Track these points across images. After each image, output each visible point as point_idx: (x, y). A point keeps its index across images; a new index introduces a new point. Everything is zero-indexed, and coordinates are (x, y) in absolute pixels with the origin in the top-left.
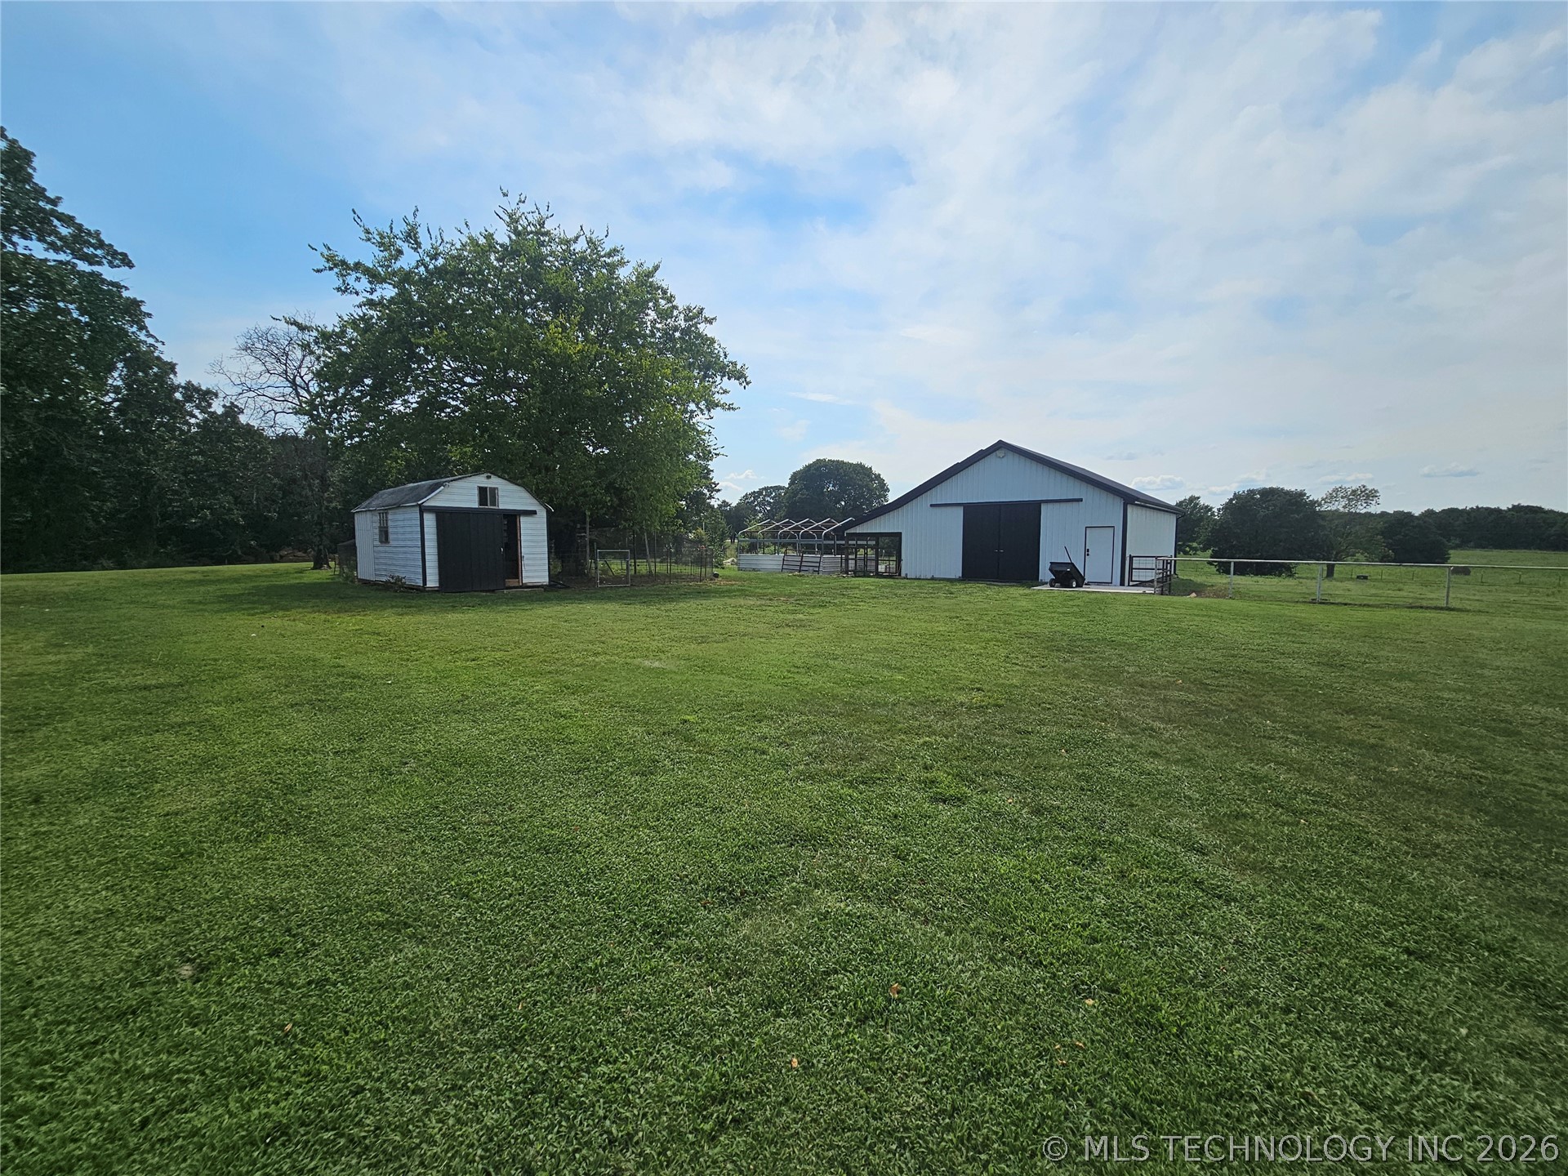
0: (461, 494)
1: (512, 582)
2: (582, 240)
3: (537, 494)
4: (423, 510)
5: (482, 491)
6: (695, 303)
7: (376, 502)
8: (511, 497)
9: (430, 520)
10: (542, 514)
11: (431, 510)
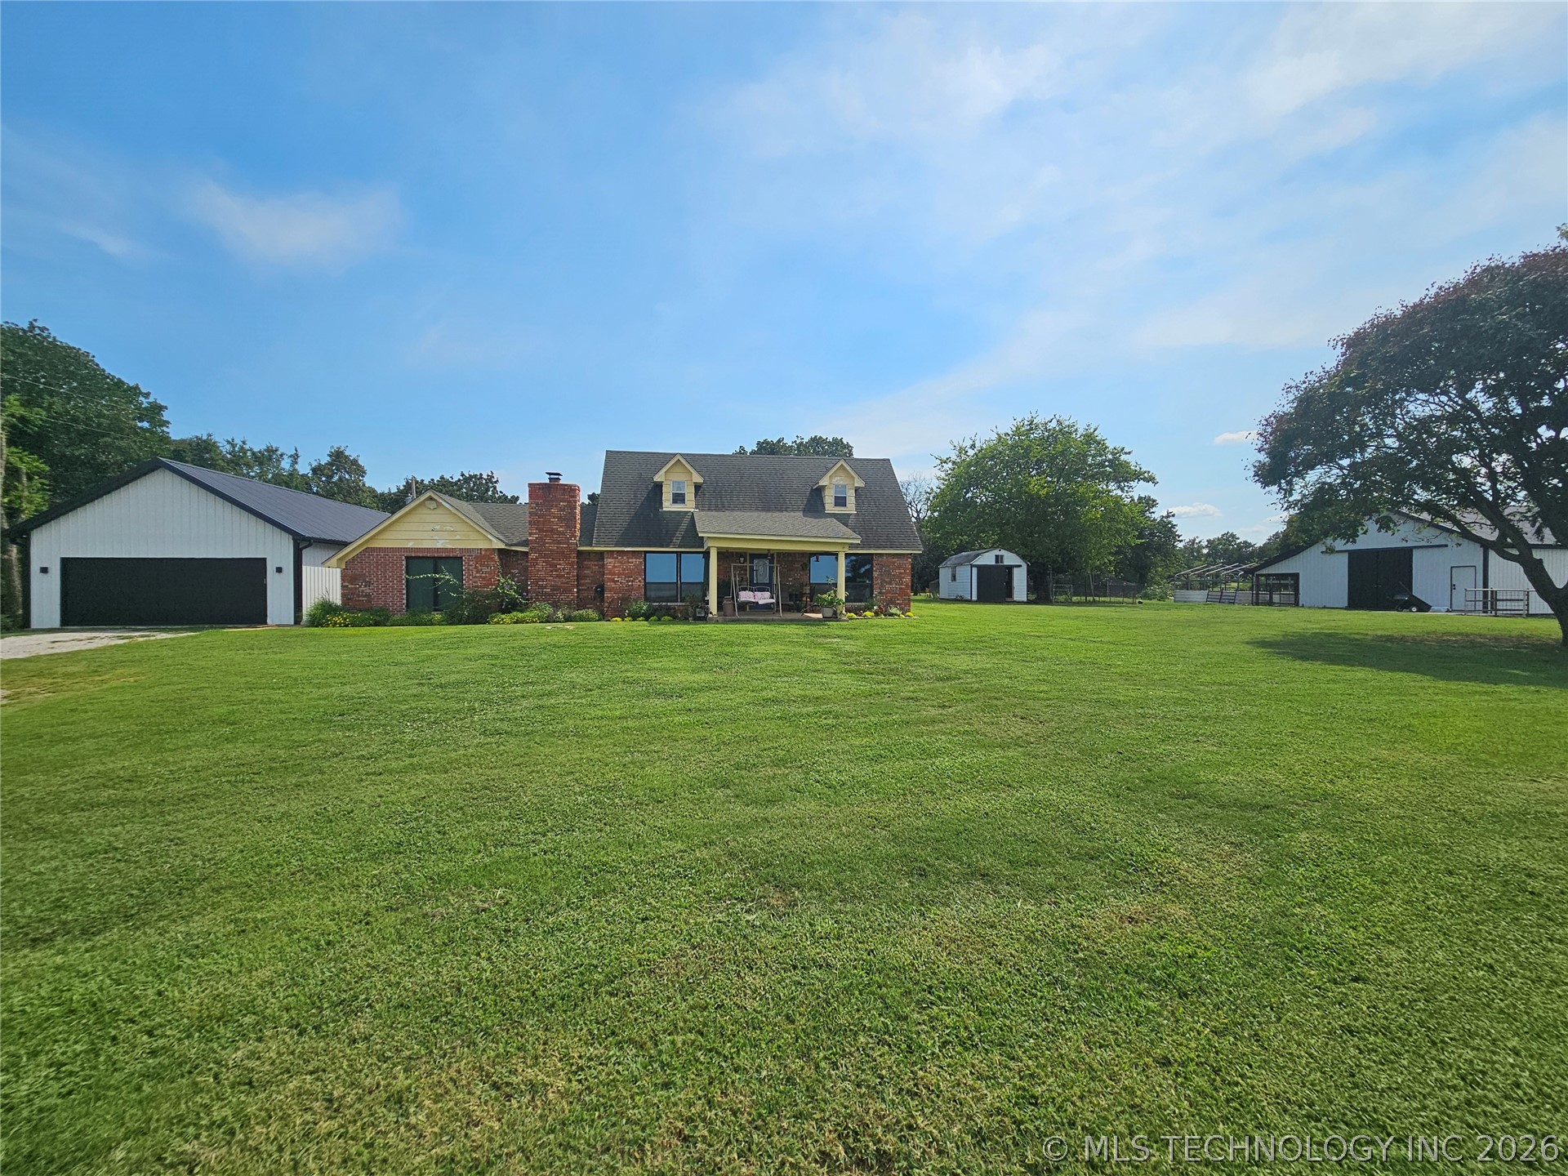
0: (988, 559)
1: (1009, 600)
2: (1054, 421)
3: (1023, 557)
4: (972, 566)
5: (997, 556)
6: (1119, 446)
7: (948, 562)
8: (1010, 559)
9: (975, 570)
10: (1025, 566)
11: (975, 566)
